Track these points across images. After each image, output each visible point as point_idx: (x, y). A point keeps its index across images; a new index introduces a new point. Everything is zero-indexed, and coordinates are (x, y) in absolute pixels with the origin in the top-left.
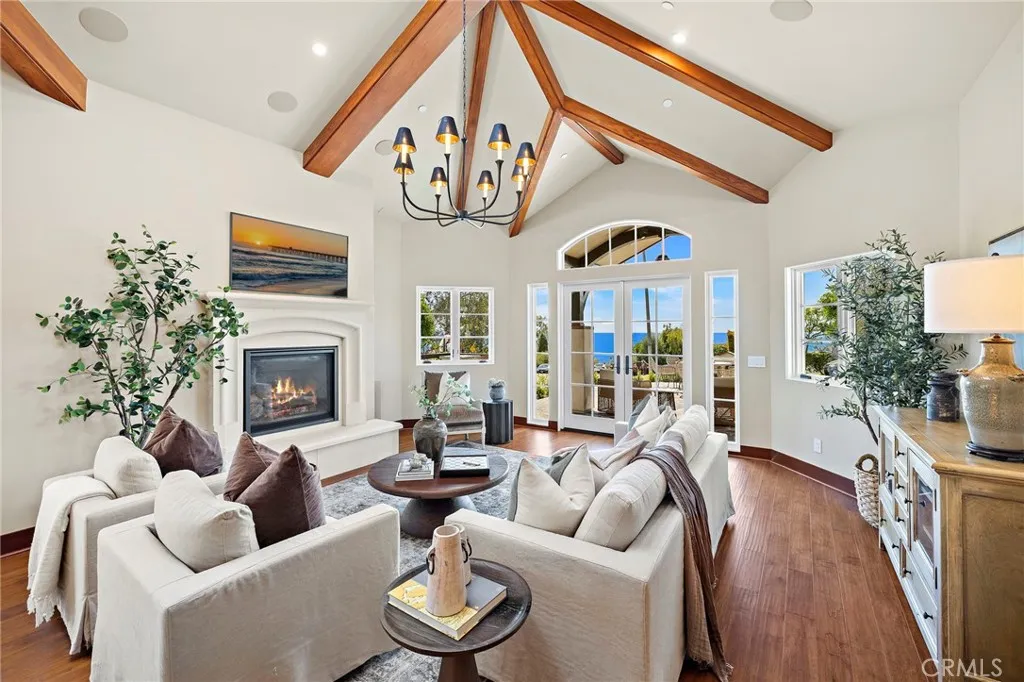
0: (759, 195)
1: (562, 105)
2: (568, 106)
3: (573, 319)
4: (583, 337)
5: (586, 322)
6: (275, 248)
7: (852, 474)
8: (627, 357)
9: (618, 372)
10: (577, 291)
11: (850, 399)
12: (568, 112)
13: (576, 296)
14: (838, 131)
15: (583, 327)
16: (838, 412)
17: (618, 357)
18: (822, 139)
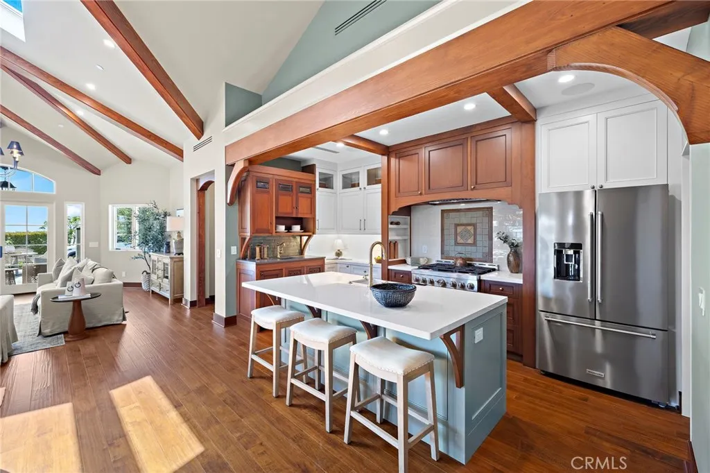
11: (139, 253)
14: (134, 160)
18: (128, 160)
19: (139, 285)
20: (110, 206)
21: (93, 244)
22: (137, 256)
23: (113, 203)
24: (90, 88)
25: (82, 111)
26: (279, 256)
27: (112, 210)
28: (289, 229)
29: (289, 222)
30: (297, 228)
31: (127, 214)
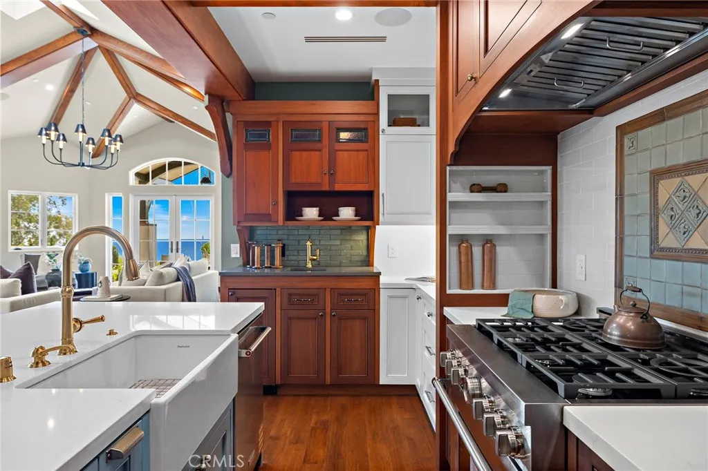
1: (134, 96)
2: (139, 98)
3: (141, 218)
4: (148, 230)
5: (151, 221)
8: (177, 242)
9: (172, 252)
10: (144, 199)
12: (139, 101)
13: (143, 203)
15: (148, 225)
17: (172, 242)
26: (309, 265)
28: (328, 215)
29: (329, 201)
30: (347, 213)
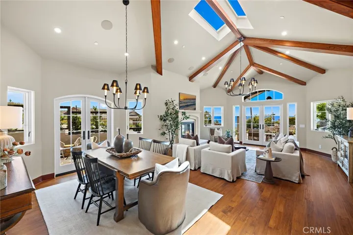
0: (304, 83)
6: (184, 99)
7: (330, 152)
9: (260, 129)
11: (330, 134)
12: (253, 65)
14: (327, 70)
16: (327, 137)
17: (260, 125)
18: (322, 71)
19: (330, 156)
20: (312, 103)
21: (302, 126)
22: (327, 136)
23: (313, 101)
24: (284, 34)
25: (288, 51)
27: (314, 106)
31: (321, 108)
